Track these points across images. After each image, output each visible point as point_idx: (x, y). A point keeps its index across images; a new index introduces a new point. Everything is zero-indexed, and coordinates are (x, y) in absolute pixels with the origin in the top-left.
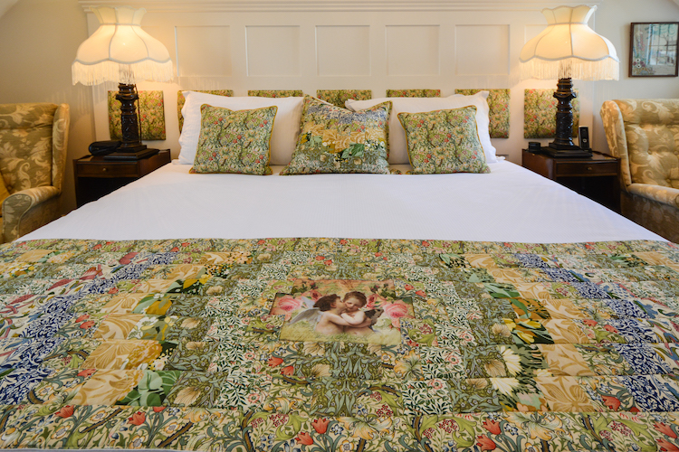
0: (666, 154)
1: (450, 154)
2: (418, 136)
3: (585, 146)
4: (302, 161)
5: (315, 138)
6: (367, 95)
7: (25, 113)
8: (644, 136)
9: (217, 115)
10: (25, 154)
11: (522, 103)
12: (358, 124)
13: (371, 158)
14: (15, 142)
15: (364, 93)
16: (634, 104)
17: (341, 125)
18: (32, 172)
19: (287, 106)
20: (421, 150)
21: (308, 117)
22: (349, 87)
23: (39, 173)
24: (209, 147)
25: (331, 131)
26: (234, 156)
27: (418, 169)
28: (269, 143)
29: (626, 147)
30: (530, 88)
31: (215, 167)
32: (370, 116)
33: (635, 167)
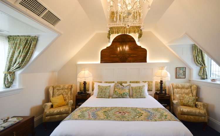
0: (180, 95)
1: (139, 95)
2: (134, 91)
3: (165, 93)
4: (115, 96)
5: (117, 92)
6: (126, 83)
7: (67, 86)
8: (176, 91)
9: (101, 87)
10: (67, 94)
11: (155, 84)
12: (124, 89)
13: (126, 95)
14: (66, 92)
15: (126, 82)
16: (175, 84)
17: (121, 89)
18: (68, 98)
19: (112, 85)
20: (135, 94)
21: (116, 87)
22: (123, 81)
23: (69, 98)
24: (100, 93)
25: (120, 90)
26: (104, 95)
27: (134, 97)
28: (109, 93)
29: (173, 93)
30: (156, 81)
31: (101, 97)
32: (127, 87)
33: (174, 97)
